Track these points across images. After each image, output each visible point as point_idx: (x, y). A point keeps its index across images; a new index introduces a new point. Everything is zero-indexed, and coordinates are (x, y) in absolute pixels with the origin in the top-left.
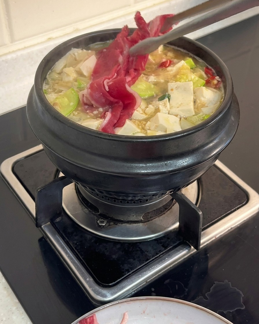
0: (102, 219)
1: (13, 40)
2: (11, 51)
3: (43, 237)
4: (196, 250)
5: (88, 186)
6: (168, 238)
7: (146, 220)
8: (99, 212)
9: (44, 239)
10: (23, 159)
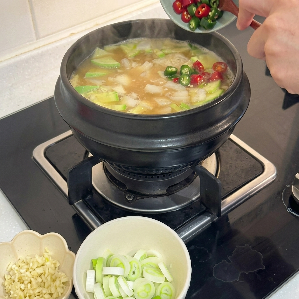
0: (129, 194)
1: (38, 37)
2: (37, 47)
3: (76, 214)
4: (217, 218)
5: (115, 164)
6: (191, 208)
7: (170, 193)
8: (126, 188)
9: (78, 215)
10: (55, 144)
